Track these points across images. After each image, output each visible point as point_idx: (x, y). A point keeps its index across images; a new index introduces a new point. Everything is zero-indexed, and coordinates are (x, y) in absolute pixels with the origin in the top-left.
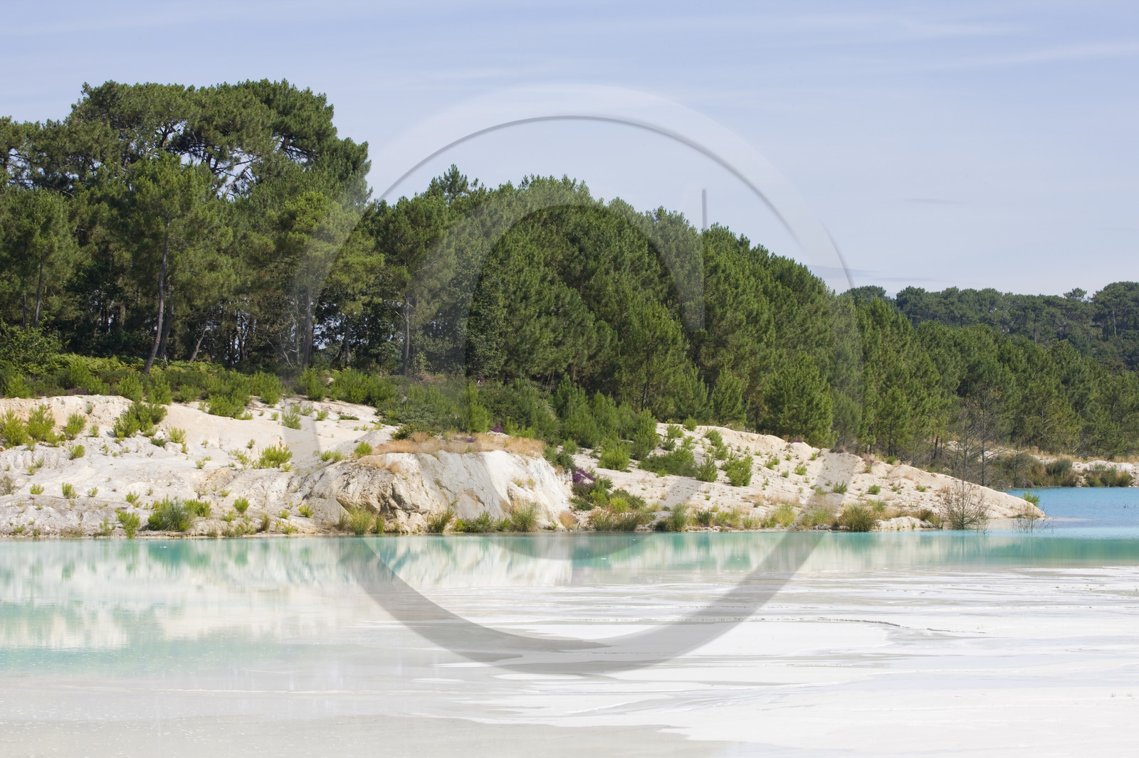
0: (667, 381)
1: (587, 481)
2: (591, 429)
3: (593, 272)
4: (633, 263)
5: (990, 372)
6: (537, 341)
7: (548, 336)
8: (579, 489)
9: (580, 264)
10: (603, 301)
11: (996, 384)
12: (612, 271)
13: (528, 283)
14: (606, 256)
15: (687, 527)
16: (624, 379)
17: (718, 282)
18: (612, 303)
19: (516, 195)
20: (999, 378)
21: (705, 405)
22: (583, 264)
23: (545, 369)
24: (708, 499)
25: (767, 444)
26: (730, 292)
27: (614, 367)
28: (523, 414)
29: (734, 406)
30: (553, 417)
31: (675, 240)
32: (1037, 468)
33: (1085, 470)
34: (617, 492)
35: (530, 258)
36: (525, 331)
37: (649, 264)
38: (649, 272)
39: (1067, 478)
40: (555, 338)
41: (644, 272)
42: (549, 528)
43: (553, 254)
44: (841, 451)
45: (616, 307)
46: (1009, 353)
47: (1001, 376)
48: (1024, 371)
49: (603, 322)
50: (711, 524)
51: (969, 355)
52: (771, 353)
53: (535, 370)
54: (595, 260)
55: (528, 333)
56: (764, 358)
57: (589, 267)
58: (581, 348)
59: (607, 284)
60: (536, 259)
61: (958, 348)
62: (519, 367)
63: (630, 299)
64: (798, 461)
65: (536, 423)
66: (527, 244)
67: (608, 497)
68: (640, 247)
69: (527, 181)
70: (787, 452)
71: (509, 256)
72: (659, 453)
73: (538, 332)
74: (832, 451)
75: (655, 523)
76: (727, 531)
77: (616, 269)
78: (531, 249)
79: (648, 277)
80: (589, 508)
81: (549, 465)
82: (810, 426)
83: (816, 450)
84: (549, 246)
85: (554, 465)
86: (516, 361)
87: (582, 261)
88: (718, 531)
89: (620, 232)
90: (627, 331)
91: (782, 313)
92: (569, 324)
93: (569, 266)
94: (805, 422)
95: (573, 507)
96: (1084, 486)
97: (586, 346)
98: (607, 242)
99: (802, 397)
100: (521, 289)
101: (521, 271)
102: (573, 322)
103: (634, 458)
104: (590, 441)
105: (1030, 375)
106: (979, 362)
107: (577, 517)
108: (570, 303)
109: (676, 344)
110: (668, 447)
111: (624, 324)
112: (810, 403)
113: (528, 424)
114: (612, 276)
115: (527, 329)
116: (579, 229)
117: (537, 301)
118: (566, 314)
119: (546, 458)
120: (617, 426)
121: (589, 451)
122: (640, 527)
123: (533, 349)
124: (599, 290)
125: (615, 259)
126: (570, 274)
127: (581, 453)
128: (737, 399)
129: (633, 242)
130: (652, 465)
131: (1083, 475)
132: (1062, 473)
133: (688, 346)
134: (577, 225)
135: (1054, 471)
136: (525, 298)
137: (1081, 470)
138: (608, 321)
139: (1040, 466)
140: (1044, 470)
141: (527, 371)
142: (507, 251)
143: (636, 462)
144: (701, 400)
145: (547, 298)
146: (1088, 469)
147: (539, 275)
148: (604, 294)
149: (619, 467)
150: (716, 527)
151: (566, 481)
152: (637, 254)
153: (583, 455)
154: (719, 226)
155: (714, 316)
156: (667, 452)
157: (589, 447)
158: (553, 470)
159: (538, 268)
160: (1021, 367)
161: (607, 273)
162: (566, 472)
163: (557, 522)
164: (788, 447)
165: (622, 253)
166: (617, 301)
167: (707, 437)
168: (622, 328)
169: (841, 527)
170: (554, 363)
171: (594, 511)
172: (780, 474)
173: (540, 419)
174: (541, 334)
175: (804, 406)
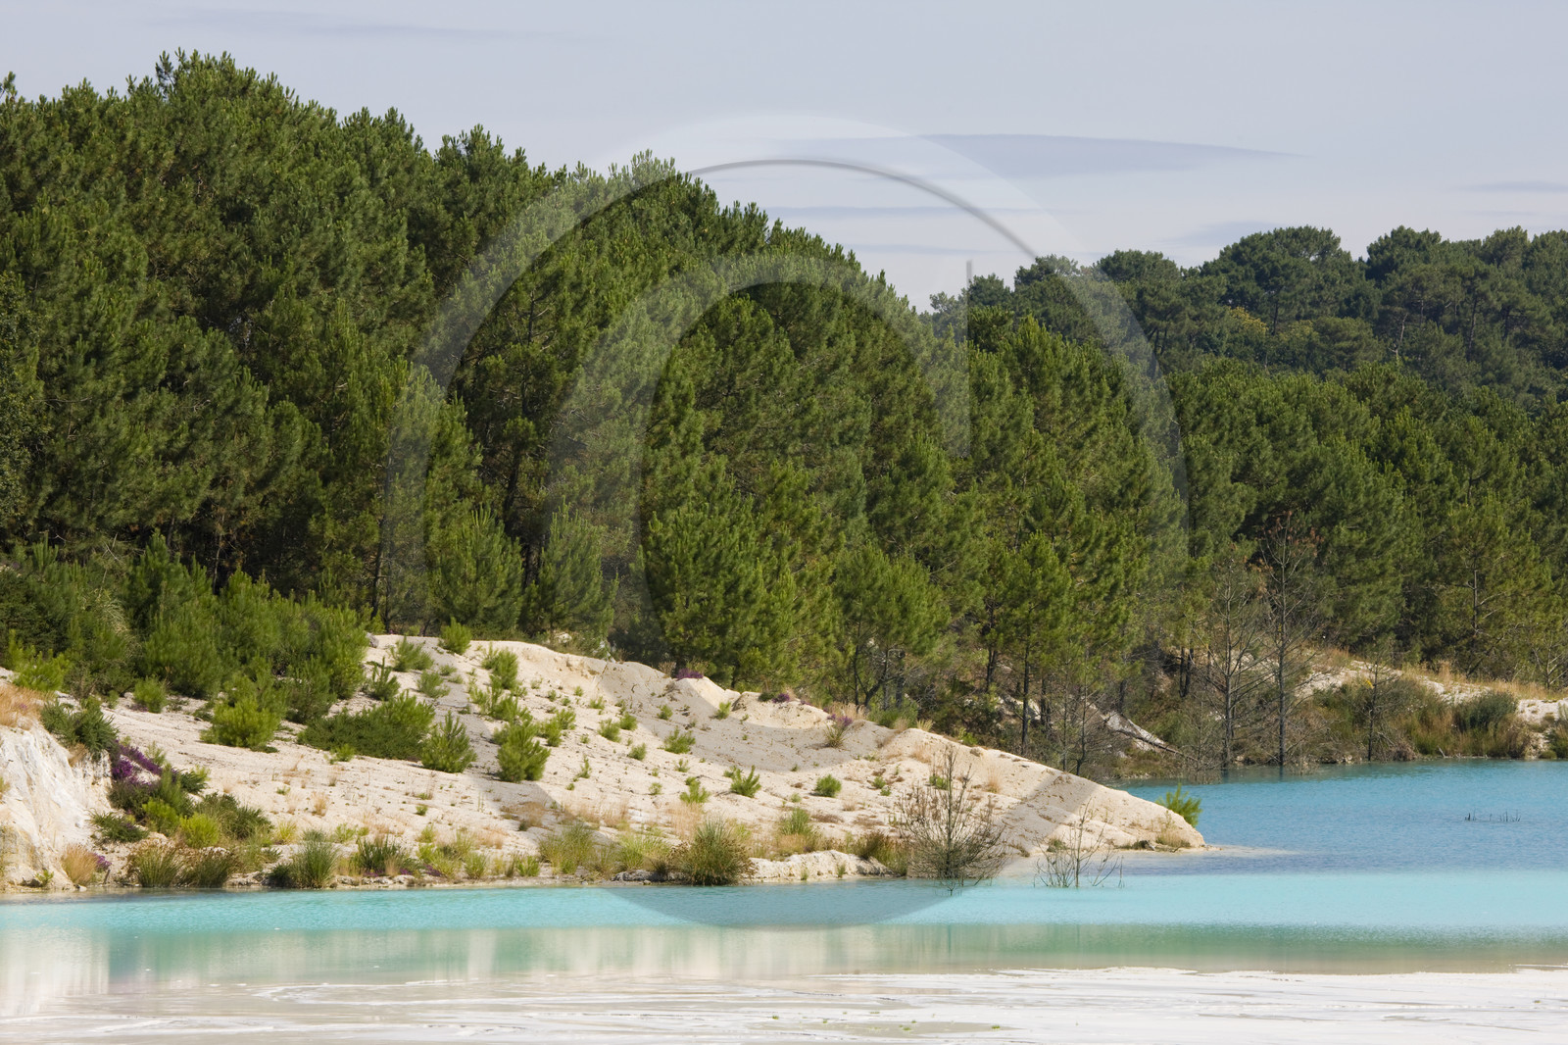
0: (426, 539)
1: (146, 777)
2: (204, 655)
3: (270, 291)
4: (369, 269)
5: (1341, 485)
6: (121, 452)
7: (150, 441)
8: (124, 795)
9: (241, 271)
10: (294, 356)
11: (1356, 513)
12: (315, 287)
13: (103, 319)
14: (302, 256)
15: (337, 878)
16: (329, 534)
17: (560, 313)
18: (312, 362)
19: (102, 113)
20: (1361, 498)
21: (503, 594)
22: (250, 271)
23: (145, 514)
24: (421, 813)
25: (623, 682)
26: (584, 335)
27: (310, 507)
28: (50, 622)
29: (582, 592)
30: (120, 627)
31: (477, 212)
32: (1431, 714)
33: (1549, 719)
34: (211, 800)
35: (113, 265)
36: (94, 429)
37: (409, 269)
38: (407, 287)
39: (1503, 738)
40: (170, 443)
41: (397, 288)
42: (34, 884)
43: (185, 247)
44: (783, 698)
45: (320, 370)
46: (1402, 439)
47: (1367, 494)
48: (1439, 481)
49: (288, 405)
50: (390, 871)
51: (1292, 446)
52: (688, 470)
53: (119, 515)
54: (275, 264)
55: (101, 432)
56: (674, 480)
57: (262, 278)
58: (234, 464)
59: (301, 320)
60: (127, 264)
61: (1266, 429)
62: (81, 510)
63: (352, 351)
64: (686, 721)
65: (79, 642)
66: (110, 229)
67: (186, 811)
68: (389, 231)
69: (167, 66)
70: (666, 701)
71: (57, 261)
72: (358, 705)
73: (125, 430)
74: (764, 698)
75: (268, 869)
76: (422, 884)
77: (328, 282)
78: (117, 242)
79: (406, 300)
80: (133, 836)
81: (55, 744)
82: (731, 637)
83: (730, 695)
84: (177, 230)
85: (68, 743)
86: (75, 497)
87: (247, 265)
88: (403, 887)
89: (341, 196)
90: (346, 424)
91: (749, 372)
92: (205, 412)
93: (217, 276)
94: (721, 631)
95: (99, 835)
96: (1542, 756)
97: (243, 460)
98: (304, 221)
99: (714, 576)
100: (86, 334)
101: (84, 294)
102: (214, 406)
103: (296, 719)
104: (199, 681)
105: (1452, 491)
106: (1315, 461)
107: (108, 858)
108: (212, 363)
109: (448, 455)
110: (382, 692)
111: (338, 408)
112: (731, 588)
113: (61, 644)
114: (314, 299)
115: (100, 424)
116: (250, 188)
117: (127, 361)
118: (200, 389)
119: (50, 729)
120: (274, 646)
121: (196, 704)
122: (237, 878)
123: (114, 470)
124: (283, 332)
125: (322, 262)
126: (220, 295)
127: (176, 710)
128: (589, 578)
129: (374, 219)
130: (329, 735)
131: (1541, 730)
132: (1491, 724)
133: (479, 459)
134: (246, 179)
135: (1473, 720)
136: (98, 354)
137: (1538, 719)
138: (301, 402)
139: (1441, 709)
140: (1449, 717)
141: (100, 518)
142: (52, 250)
143: (298, 728)
144: (493, 583)
145: (150, 353)
146: (1556, 716)
147: (134, 301)
148: (295, 341)
149: (249, 741)
150: (401, 877)
151: (97, 778)
152: (382, 248)
153: (180, 714)
154: (652, 158)
155: (551, 389)
156: (379, 704)
157: (199, 695)
158: (64, 754)
159: (133, 285)
160: (1428, 470)
161: (303, 291)
162: (96, 759)
163: (51, 870)
164: (670, 688)
165: (339, 246)
166: (322, 358)
167: (488, 667)
168: (331, 418)
169: (672, 875)
170: (163, 499)
171: (143, 844)
172: (628, 751)
173: (88, 634)
174: (132, 433)
175: (719, 596)
